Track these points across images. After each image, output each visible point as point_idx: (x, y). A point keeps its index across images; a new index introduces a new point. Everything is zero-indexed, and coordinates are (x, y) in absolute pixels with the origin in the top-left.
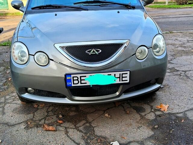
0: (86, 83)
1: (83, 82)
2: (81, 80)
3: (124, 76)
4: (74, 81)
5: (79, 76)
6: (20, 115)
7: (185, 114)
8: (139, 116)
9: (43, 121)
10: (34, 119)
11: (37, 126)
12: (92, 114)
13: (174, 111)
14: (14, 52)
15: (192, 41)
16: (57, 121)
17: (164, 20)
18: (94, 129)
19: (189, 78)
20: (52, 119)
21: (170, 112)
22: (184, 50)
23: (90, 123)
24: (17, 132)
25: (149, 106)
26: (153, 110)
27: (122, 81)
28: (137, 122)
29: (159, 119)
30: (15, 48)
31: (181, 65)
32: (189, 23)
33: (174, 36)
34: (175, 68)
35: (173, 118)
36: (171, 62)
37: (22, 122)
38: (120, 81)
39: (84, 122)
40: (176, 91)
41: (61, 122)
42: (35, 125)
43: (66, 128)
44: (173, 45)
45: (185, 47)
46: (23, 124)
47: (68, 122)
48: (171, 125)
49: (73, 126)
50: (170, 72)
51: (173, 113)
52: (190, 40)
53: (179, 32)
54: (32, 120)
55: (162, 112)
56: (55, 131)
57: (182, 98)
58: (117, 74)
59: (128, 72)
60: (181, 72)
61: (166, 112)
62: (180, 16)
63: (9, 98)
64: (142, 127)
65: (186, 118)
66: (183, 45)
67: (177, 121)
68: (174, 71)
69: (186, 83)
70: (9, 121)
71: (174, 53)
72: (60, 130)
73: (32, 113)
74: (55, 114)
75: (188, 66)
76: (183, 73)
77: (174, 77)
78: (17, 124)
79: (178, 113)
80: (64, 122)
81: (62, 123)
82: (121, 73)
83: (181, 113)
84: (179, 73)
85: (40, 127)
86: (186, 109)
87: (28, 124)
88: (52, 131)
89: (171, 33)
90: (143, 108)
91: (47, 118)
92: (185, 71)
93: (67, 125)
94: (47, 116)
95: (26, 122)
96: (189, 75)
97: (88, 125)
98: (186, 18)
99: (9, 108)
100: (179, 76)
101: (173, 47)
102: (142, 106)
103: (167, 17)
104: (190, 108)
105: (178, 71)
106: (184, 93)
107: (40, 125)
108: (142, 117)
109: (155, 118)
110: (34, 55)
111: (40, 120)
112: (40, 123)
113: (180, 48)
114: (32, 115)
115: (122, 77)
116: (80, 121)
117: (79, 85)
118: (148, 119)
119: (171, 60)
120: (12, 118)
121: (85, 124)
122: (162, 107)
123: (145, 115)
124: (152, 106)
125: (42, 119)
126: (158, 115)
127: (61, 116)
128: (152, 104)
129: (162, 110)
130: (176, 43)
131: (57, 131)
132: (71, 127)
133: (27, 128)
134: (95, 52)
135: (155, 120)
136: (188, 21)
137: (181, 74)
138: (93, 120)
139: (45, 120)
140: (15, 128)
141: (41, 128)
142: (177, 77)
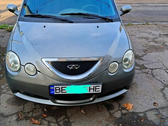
0: (66, 92)
1: (63, 91)
2: (62, 90)
3: (97, 88)
4: (57, 90)
5: (60, 87)
6: (13, 106)
7: (145, 114)
8: (109, 113)
9: (31, 114)
10: (24, 111)
11: (26, 118)
12: (71, 109)
13: (137, 111)
14: (8, 60)
15: (163, 36)
16: (42, 114)
17: (143, 8)
18: (71, 124)
19: (154, 77)
20: (39, 112)
21: (133, 111)
22: (156, 45)
23: (69, 118)
24: (10, 123)
25: (117, 104)
26: (120, 108)
27: (95, 91)
28: (107, 120)
29: (124, 117)
30: (9, 56)
31: (150, 63)
32: (165, 14)
33: (149, 28)
34: (144, 66)
35: (136, 117)
36: (142, 58)
37: (14, 114)
38: (94, 91)
39: (64, 117)
40: (141, 90)
41: (45, 115)
42: (24, 117)
43: (49, 122)
44: (147, 39)
45: (156, 42)
46: (15, 116)
47: (51, 116)
48: (133, 124)
49: (54, 121)
50: (139, 70)
51: (136, 112)
52: (162, 34)
53: (154, 24)
54: (22, 111)
55: (127, 110)
56: (40, 124)
57: (145, 97)
58: (92, 86)
59: (101, 85)
60: (148, 70)
61: (131, 111)
62: (158, 4)
63: (4, 88)
64: (109, 124)
65: (146, 118)
66: (155, 40)
67: (138, 120)
68: (143, 69)
69: (151, 82)
70: (4, 112)
71: (146, 48)
72: (44, 124)
73: (22, 105)
74: (41, 108)
75: (156, 64)
76: (151, 71)
77: (142, 75)
78: (10, 115)
79: (139, 113)
80: (48, 116)
81: (46, 117)
82: (95, 85)
83: (142, 113)
84: (147, 71)
85: (29, 119)
86: (147, 109)
87: (19, 116)
88: (37, 124)
89: (147, 24)
90: (112, 105)
91: (35, 111)
92: (152, 69)
93: (50, 118)
94: (35, 109)
95: (17, 114)
96: (154, 74)
97: (67, 120)
98: (163, 7)
99: (4, 98)
100: (147, 74)
101: (146, 41)
102: (112, 104)
103: (146, 5)
104: (151, 108)
105: (146, 68)
106: (148, 93)
107: (28, 117)
108: (111, 115)
109: (121, 116)
110: (24, 66)
111: (29, 113)
112: (29, 115)
113: (152, 43)
114: (22, 107)
115: (96, 89)
116: (61, 115)
117: (61, 93)
118: (115, 117)
119: (142, 56)
120: (6, 109)
121: (64, 119)
122: (127, 106)
123: (114, 113)
124: (120, 104)
125: (30, 112)
126: (124, 114)
127: (45, 110)
128: (120, 102)
129: (127, 109)
130: (149, 37)
131: (41, 124)
132: (53, 121)
133: (18, 120)
134: (74, 67)
135: (121, 118)
136: (164, 11)
137: (149, 73)
138: (72, 116)
139: (33, 112)
140: (9, 120)
141: (29, 121)
142: (144, 75)
